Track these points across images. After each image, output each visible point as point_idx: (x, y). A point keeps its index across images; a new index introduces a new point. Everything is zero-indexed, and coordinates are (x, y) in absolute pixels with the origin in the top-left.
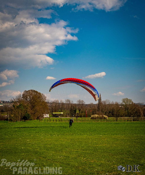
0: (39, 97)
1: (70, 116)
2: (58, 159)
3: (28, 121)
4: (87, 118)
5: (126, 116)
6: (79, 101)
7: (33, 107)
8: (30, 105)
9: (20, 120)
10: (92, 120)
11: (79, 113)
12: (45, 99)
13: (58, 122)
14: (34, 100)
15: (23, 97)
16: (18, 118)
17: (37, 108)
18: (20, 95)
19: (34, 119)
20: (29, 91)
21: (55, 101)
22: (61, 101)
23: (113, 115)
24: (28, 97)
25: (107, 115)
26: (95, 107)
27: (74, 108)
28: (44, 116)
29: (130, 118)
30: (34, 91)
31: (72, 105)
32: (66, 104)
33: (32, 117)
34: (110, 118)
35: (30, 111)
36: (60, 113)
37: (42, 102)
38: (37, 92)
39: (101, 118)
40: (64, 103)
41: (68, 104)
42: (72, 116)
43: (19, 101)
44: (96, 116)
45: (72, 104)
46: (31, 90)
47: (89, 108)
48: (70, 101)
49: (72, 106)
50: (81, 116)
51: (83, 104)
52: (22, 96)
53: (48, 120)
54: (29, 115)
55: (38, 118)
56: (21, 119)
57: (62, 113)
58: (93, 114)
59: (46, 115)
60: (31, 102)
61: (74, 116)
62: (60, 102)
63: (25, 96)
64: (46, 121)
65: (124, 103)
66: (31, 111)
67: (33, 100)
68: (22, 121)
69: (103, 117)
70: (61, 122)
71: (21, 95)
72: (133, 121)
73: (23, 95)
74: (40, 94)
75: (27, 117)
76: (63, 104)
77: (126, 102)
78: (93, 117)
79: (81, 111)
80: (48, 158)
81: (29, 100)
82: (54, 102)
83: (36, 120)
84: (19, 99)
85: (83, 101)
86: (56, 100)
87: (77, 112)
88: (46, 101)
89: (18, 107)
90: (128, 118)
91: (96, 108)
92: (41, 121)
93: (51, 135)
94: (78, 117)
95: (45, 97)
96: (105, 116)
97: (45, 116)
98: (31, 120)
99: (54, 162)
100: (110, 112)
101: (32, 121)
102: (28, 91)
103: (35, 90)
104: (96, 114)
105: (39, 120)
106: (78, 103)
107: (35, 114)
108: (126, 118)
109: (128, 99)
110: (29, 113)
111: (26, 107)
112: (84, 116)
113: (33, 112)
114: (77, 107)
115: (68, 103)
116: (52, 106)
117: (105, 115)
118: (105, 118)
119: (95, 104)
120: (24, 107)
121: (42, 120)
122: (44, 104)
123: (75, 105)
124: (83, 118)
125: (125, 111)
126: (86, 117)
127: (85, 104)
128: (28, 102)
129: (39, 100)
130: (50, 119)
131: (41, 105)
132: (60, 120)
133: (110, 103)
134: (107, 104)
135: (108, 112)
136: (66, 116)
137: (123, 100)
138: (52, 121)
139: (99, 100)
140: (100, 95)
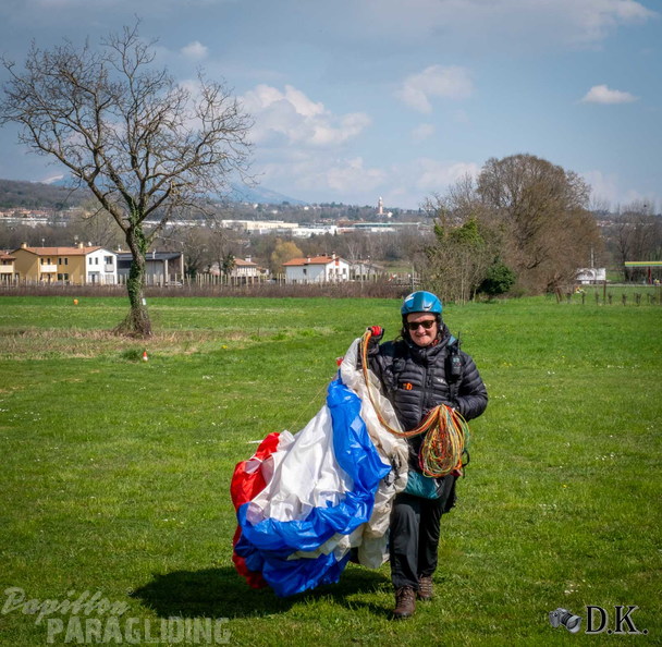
2: (592, 464)
3: (506, 300)
7: (527, 235)
8: (513, 226)
9: (468, 295)
13: (645, 307)
14: (532, 204)
15: (480, 190)
16: (460, 285)
17: (547, 239)
18: (469, 179)
19: (535, 293)
20: (511, 158)
21: (635, 205)
24: (506, 189)
28: (582, 278)
30: (533, 160)
33: (522, 282)
35: (512, 256)
37: (573, 212)
38: (544, 165)
43: (465, 209)
46: (519, 157)
52: (475, 186)
53: (597, 296)
54: (506, 272)
55: (551, 288)
56: (472, 292)
59: (590, 274)
60: (517, 212)
63: (492, 185)
66: (521, 254)
67: (526, 205)
68: (478, 301)
70: (658, 307)
71: (474, 181)
73: (483, 179)
74: (560, 172)
75: (497, 283)
80: (550, 461)
81: (508, 204)
83: (542, 297)
84: (461, 200)
89: (457, 237)
92: (565, 302)
93: (597, 362)
95: (586, 189)
97: (585, 279)
98: (519, 295)
99: (571, 476)
101: (522, 301)
102: (504, 161)
103: (539, 157)
107: (538, 269)
110: (510, 264)
111: (493, 236)
113: (529, 260)
120: (489, 235)
121: (569, 295)
122: (583, 222)
128: (506, 214)
129: (558, 204)
130: (608, 291)
131: (568, 224)
132: (654, 299)
138: (616, 303)
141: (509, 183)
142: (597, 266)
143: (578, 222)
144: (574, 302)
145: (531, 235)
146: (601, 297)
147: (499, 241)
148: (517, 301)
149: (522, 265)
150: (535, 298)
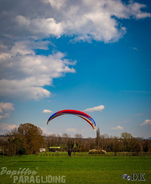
0: (35, 131)
1: (67, 151)
3: (24, 156)
4: (85, 153)
5: (125, 151)
6: (77, 135)
8: (26, 139)
9: (15, 154)
10: (90, 155)
11: (76, 147)
12: (42, 133)
13: (55, 157)
14: (30, 134)
15: (18, 131)
16: (14, 152)
17: (33, 142)
18: (16, 128)
19: (30, 154)
20: (25, 124)
22: (58, 135)
23: (112, 150)
24: (24, 131)
25: (105, 150)
26: (93, 141)
27: (71, 143)
28: (40, 150)
29: (129, 153)
30: (30, 124)
31: (69, 139)
32: (63, 138)
33: (28, 152)
34: (109, 153)
35: (25, 146)
36: (57, 147)
37: (39, 136)
38: (33, 126)
39: (99, 153)
40: (61, 137)
41: (65, 139)
43: (15, 135)
44: (95, 150)
46: (27, 124)
47: (87, 142)
48: (67, 135)
49: (69, 141)
50: (78, 151)
51: (81, 139)
52: (17, 130)
53: (44, 155)
54: (24, 149)
55: (34, 153)
57: (59, 147)
58: (91, 148)
59: (42, 150)
60: (26, 136)
62: (57, 136)
63: (21, 130)
64: (42, 156)
65: (123, 138)
66: (27, 145)
67: (29, 134)
68: (18, 156)
69: (101, 151)
70: (57, 157)
71: (17, 129)
72: (133, 156)
73: (19, 128)
74: (36, 127)
75: (22, 152)
76: (60, 138)
77: (125, 136)
78: (91, 152)
79: (79, 146)
81: (25, 134)
82: (50, 136)
83: (32, 155)
84: (14, 133)
85: (80, 135)
86: (53, 134)
87: (75, 146)
88: (43, 135)
89: (13, 141)
90: (127, 152)
91: (95, 142)
92: (37, 156)
93: (47, 170)
94: (76, 151)
95: (42, 131)
96: (103, 151)
97: (41, 151)
98: (27, 154)
100: (108, 147)
101: (27, 156)
102: (24, 125)
103: (32, 124)
104: (94, 148)
105: (35, 155)
106: (76, 137)
107: (31, 149)
108: (125, 153)
109: (128, 133)
110: (25, 147)
112: (82, 151)
113: (29, 146)
114: (75, 142)
115: (66, 137)
116: (48, 140)
117: (103, 150)
118: (103, 153)
119: (93, 139)
120: (20, 141)
121: (38, 154)
122: (41, 138)
123: (73, 139)
124: (81, 153)
125: (124, 145)
126: (84, 151)
127: (82, 138)
128: (24, 136)
129: (35, 134)
130: (47, 153)
131: (38, 139)
132: (56, 155)
133: (109, 137)
134: (106, 138)
135: (107, 146)
136: (63, 151)
137: (123, 134)
138: (49, 156)
139: (97, 134)
140: (99, 129)
141: (25, 130)
142: (44, 148)
143: (40, 138)
144: (39, 156)
145: (29, 141)
146: (45, 155)
147: (23, 142)
148: (26, 156)
149: (28, 148)
150: (30, 155)
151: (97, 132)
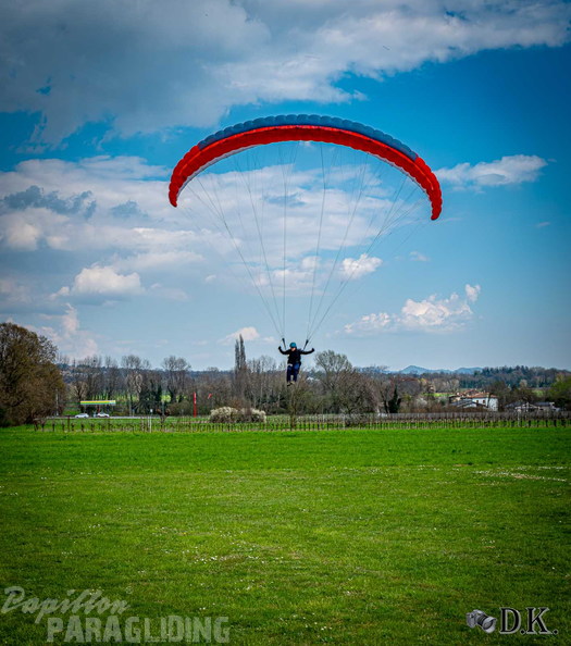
0: (31, 349)
1: (140, 414)
4: (193, 420)
5: (326, 411)
6: (172, 361)
7: (12, 382)
10: (212, 424)
11: (169, 400)
12: (54, 355)
13: (98, 432)
14: (14, 359)
17: (26, 385)
19: (18, 424)
21: (87, 360)
22: (108, 361)
23: (284, 409)
25: (264, 409)
26: (223, 381)
27: (153, 386)
29: (336, 417)
30: (15, 327)
31: (145, 375)
32: (126, 371)
33: (9, 417)
34: (274, 418)
36: (107, 402)
37: (44, 366)
38: (23, 331)
39: (241, 419)
40: (120, 367)
42: (148, 413)
44: (228, 410)
45: (145, 373)
47: (204, 384)
48: (138, 362)
49: (145, 380)
50: (176, 414)
51: (183, 373)
53: (63, 426)
55: (30, 420)
57: (113, 402)
58: (218, 405)
61: (154, 413)
62: (103, 365)
64: (58, 430)
65: (321, 369)
66: (6, 396)
67: (10, 360)
69: (249, 413)
70: (107, 432)
72: (348, 426)
74: (34, 337)
76: (114, 371)
77: (327, 364)
78: (217, 416)
79: (177, 397)
82: (84, 366)
83: (24, 427)
85: (182, 362)
86: (91, 356)
87: (166, 398)
88: (56, 362)
90: (331, 416)
91: (229, 385)
92: (41, 430)
94: (167, 414)
95: (54, 349)
96: (257, 412)
98: (7, 426)
100: (273, 399)
101: (9, 429)
103: (19, 326)
104: (226, 405)
106: (169, 369)
107: (20, 407)
108: (324, 417)
109: (336, 353)
112: (187, 413)
113: (13, 400)
114: (165, 382)
115: (134, 367)
116: (77, 377)
117: (257, 407)
118: (255, 419)
119: (226, 372)
121: (43, 425)
122: (52, 372)
123: (158, 374)
124: (184, 420)
125: (325, 393)
126: (195, 414)
127: (189, 370)
129: (33, 359)
130: (71, 422)
131: (41, 374)
132: (103, 427)
133: (274, 366)
134: (265, 370)
135: (268, 397)
136: (128, 414)
137: (320, 357)
138: (77, 431)
139: (237, 358)
140: (242, 342)
143: (48, 373)
148: (5, 430)
149: (8, 404)
150: (17, 427)
151: (237, 349)
